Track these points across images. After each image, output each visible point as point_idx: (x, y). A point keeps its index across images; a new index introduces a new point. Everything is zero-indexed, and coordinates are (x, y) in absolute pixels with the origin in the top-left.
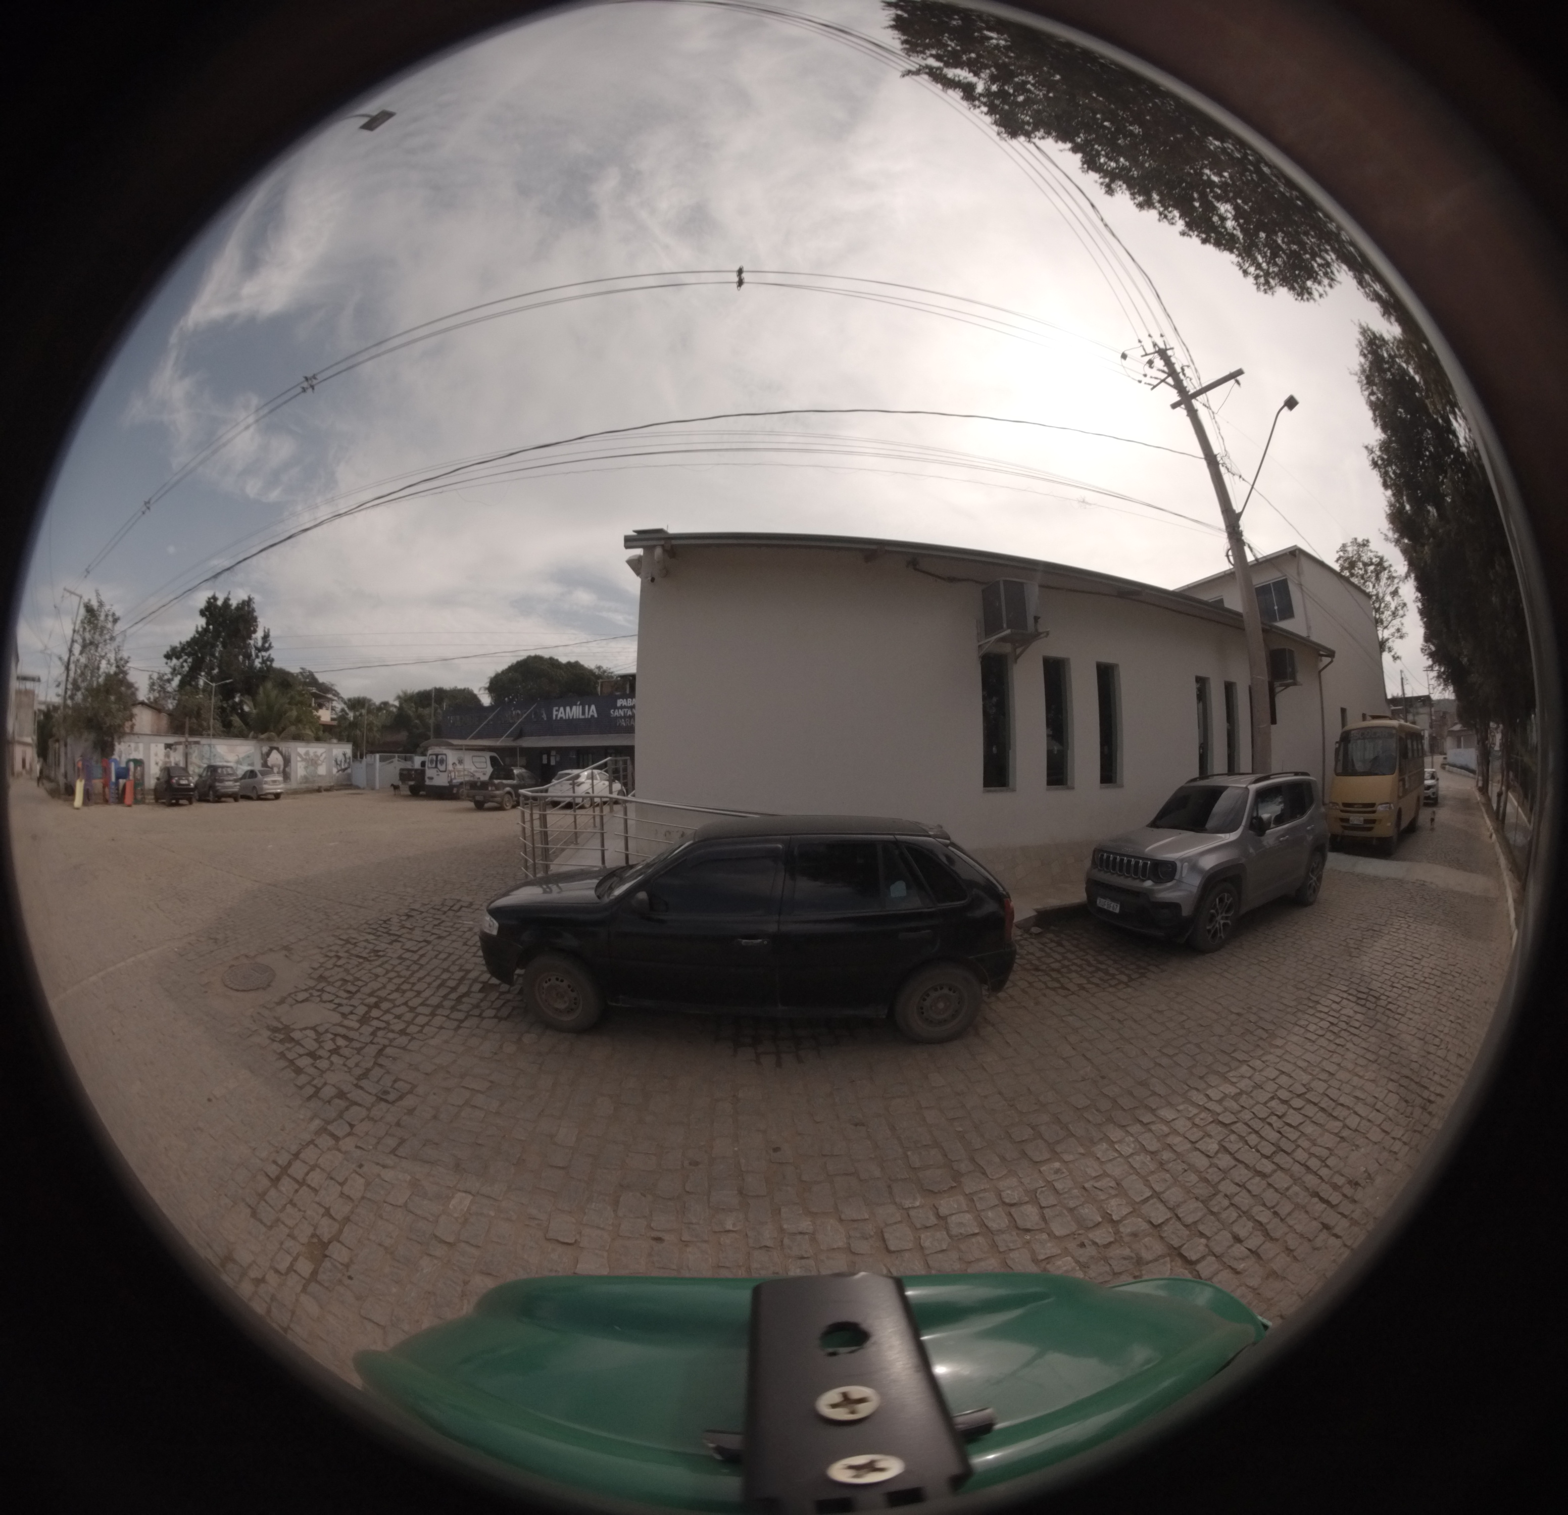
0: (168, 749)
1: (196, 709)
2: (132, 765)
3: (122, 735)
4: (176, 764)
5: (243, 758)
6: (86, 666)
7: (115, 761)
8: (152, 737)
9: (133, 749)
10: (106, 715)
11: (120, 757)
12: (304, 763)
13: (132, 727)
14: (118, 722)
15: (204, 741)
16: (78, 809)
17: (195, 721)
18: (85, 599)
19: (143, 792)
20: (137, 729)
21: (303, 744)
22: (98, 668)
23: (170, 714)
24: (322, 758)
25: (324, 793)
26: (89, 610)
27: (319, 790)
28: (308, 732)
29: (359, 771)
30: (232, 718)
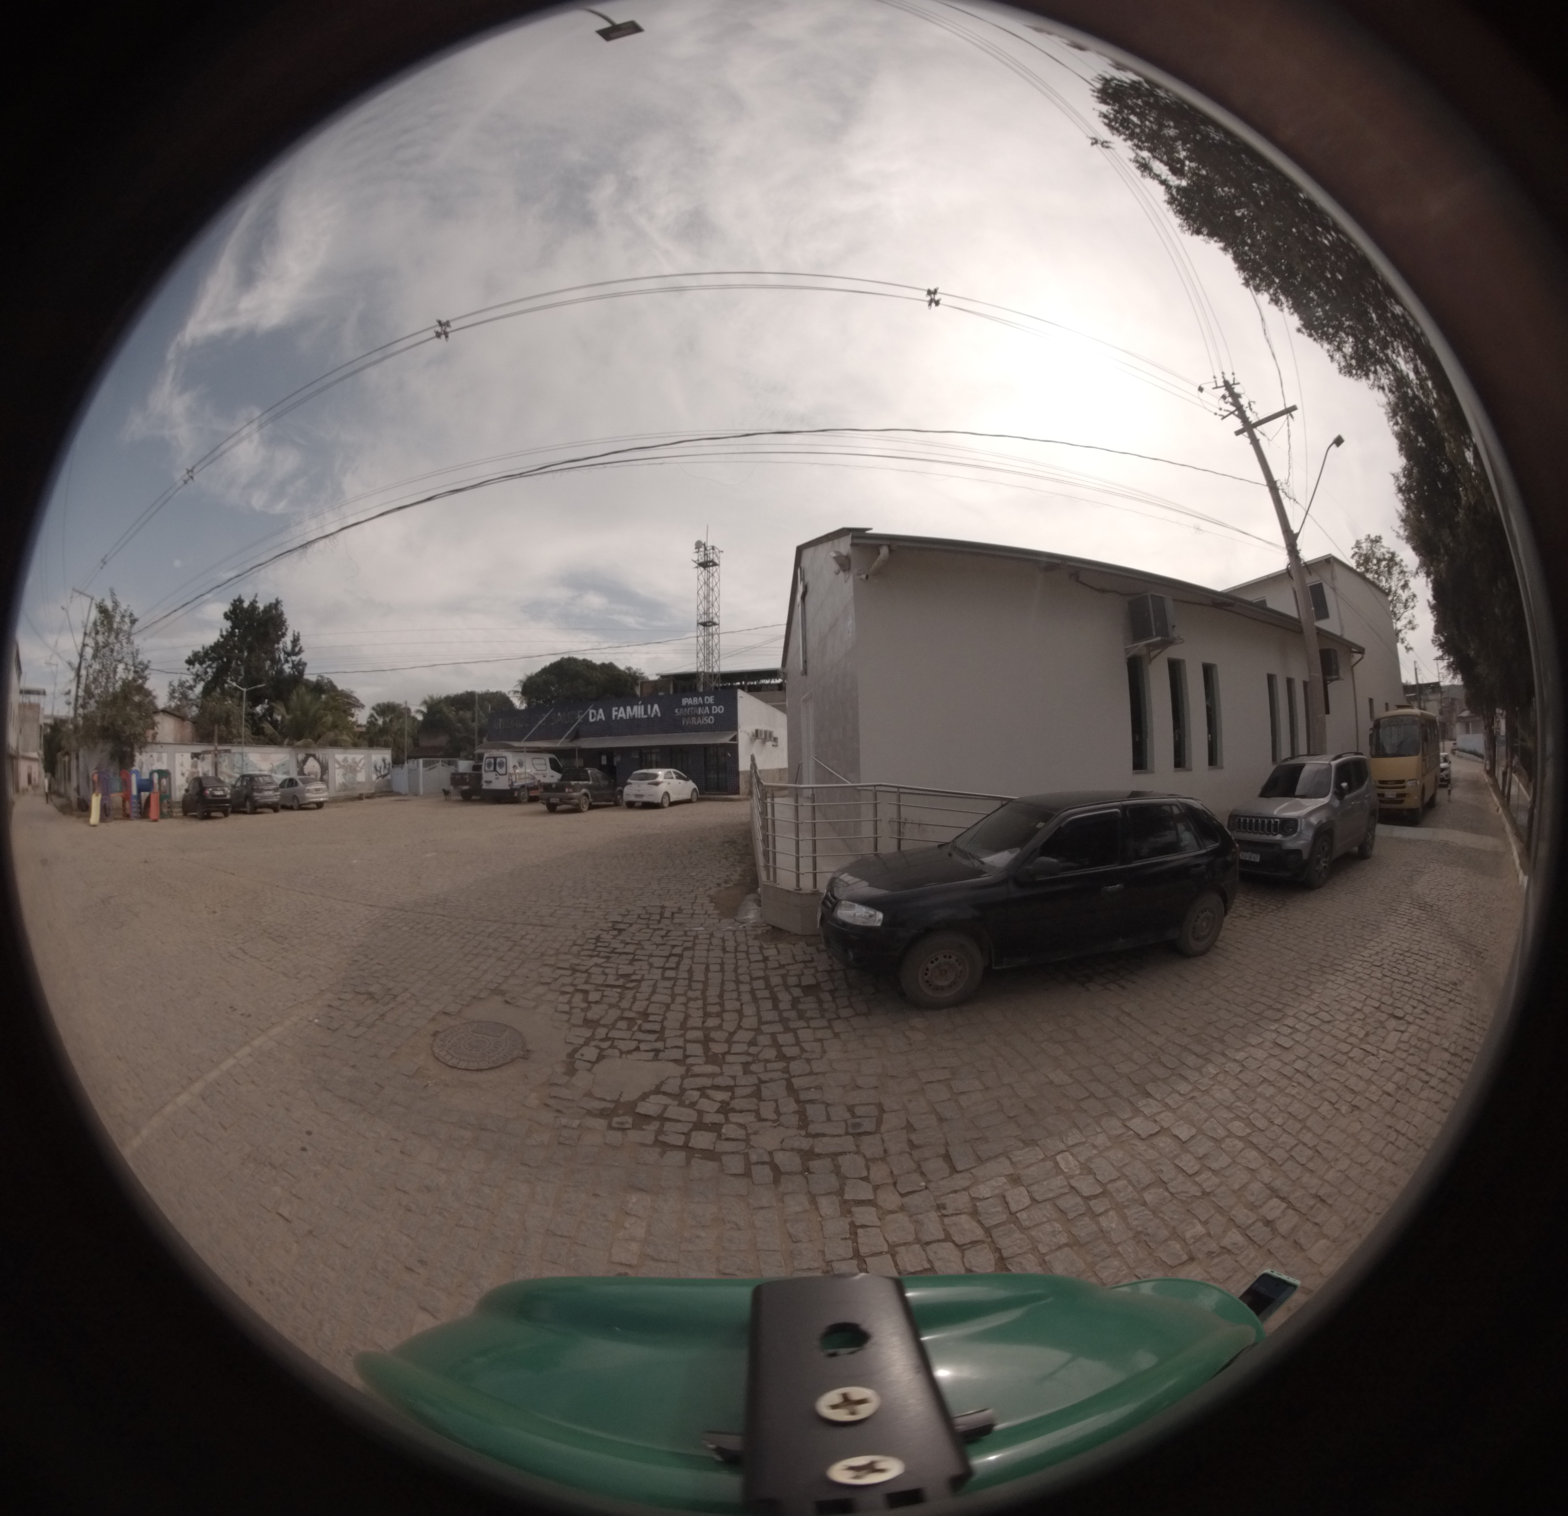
0: (195, 759)
1: (225, 715)
2: (156, 776)
3: (143, 745)
4: (204, 774)
5: (278, 767)
6: (100, 671)
7: (137, 772)
8: (177, 747)
9: (155, 759)
10: (124, 723)
11: (141, 768)
12: (342, 770)
13: (154, 736)
14: (139, 730)
15: (234, 749)
16: (94, 826)
17: (225, 729)
18: (98, 600)
19: (171, 806)
20: (159, 738)
21: (341, 750)
22: (115, 672)
23: (195, 722)
24: (361, 765)
25: (366, 801)
26: (103, 610)
27: (360, 798)
28: (345, 737)
29: (401, 777)
30: (264, 725)
